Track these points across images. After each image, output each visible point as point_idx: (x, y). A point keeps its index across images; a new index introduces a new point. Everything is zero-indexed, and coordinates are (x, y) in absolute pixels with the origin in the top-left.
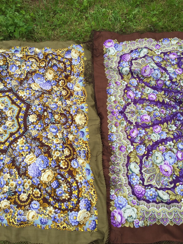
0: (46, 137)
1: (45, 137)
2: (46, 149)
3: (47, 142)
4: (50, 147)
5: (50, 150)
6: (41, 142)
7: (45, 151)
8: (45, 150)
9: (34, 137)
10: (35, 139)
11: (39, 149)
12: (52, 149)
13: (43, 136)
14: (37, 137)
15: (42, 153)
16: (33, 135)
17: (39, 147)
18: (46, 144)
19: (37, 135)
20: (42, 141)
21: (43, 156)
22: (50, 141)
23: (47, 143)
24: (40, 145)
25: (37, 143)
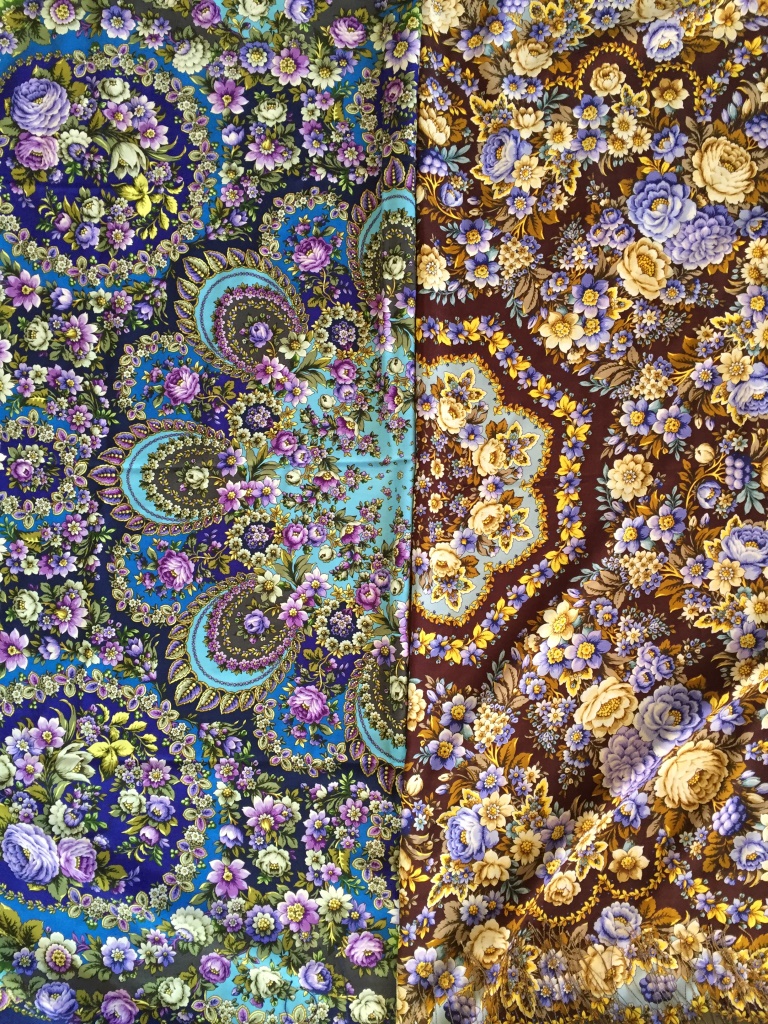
0: (701, 589)
1: (696, 589)
2: (698, 651)
3: (703, 614)
4: (720, 637)
5: (716, 657)
6: (675, 620)
7: (690, 663)
8: (694, 655)
9: (642, 592)
10: (645, 603)
11: (665, 652)
12: (728, 649)
13: (687, 581)
14: (659, 595)
15: (674, 676)
16: (637, 581)
17: (666, 644)
18: (699, 624)
19: (655, 580)
20: (682, 611)
21: (680, 686)
22: (721, 608)
23: (706, 621)
24: (668, 634)
25: (654, 625)
